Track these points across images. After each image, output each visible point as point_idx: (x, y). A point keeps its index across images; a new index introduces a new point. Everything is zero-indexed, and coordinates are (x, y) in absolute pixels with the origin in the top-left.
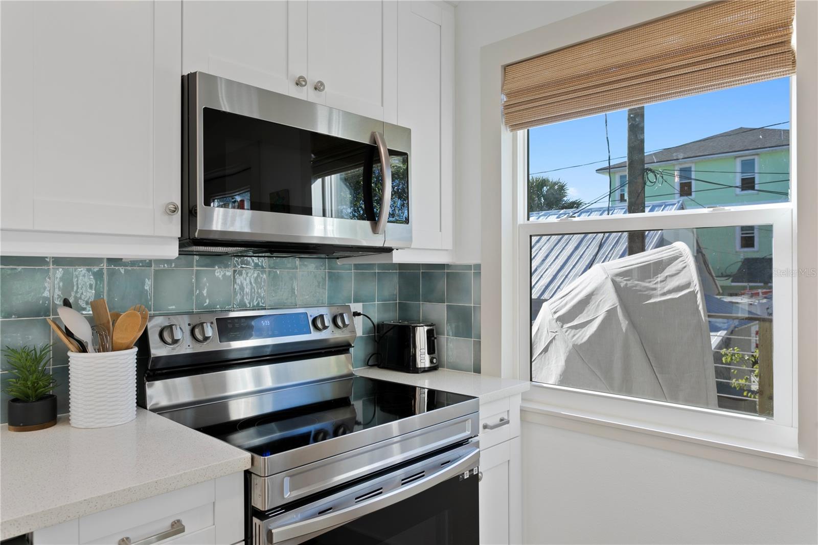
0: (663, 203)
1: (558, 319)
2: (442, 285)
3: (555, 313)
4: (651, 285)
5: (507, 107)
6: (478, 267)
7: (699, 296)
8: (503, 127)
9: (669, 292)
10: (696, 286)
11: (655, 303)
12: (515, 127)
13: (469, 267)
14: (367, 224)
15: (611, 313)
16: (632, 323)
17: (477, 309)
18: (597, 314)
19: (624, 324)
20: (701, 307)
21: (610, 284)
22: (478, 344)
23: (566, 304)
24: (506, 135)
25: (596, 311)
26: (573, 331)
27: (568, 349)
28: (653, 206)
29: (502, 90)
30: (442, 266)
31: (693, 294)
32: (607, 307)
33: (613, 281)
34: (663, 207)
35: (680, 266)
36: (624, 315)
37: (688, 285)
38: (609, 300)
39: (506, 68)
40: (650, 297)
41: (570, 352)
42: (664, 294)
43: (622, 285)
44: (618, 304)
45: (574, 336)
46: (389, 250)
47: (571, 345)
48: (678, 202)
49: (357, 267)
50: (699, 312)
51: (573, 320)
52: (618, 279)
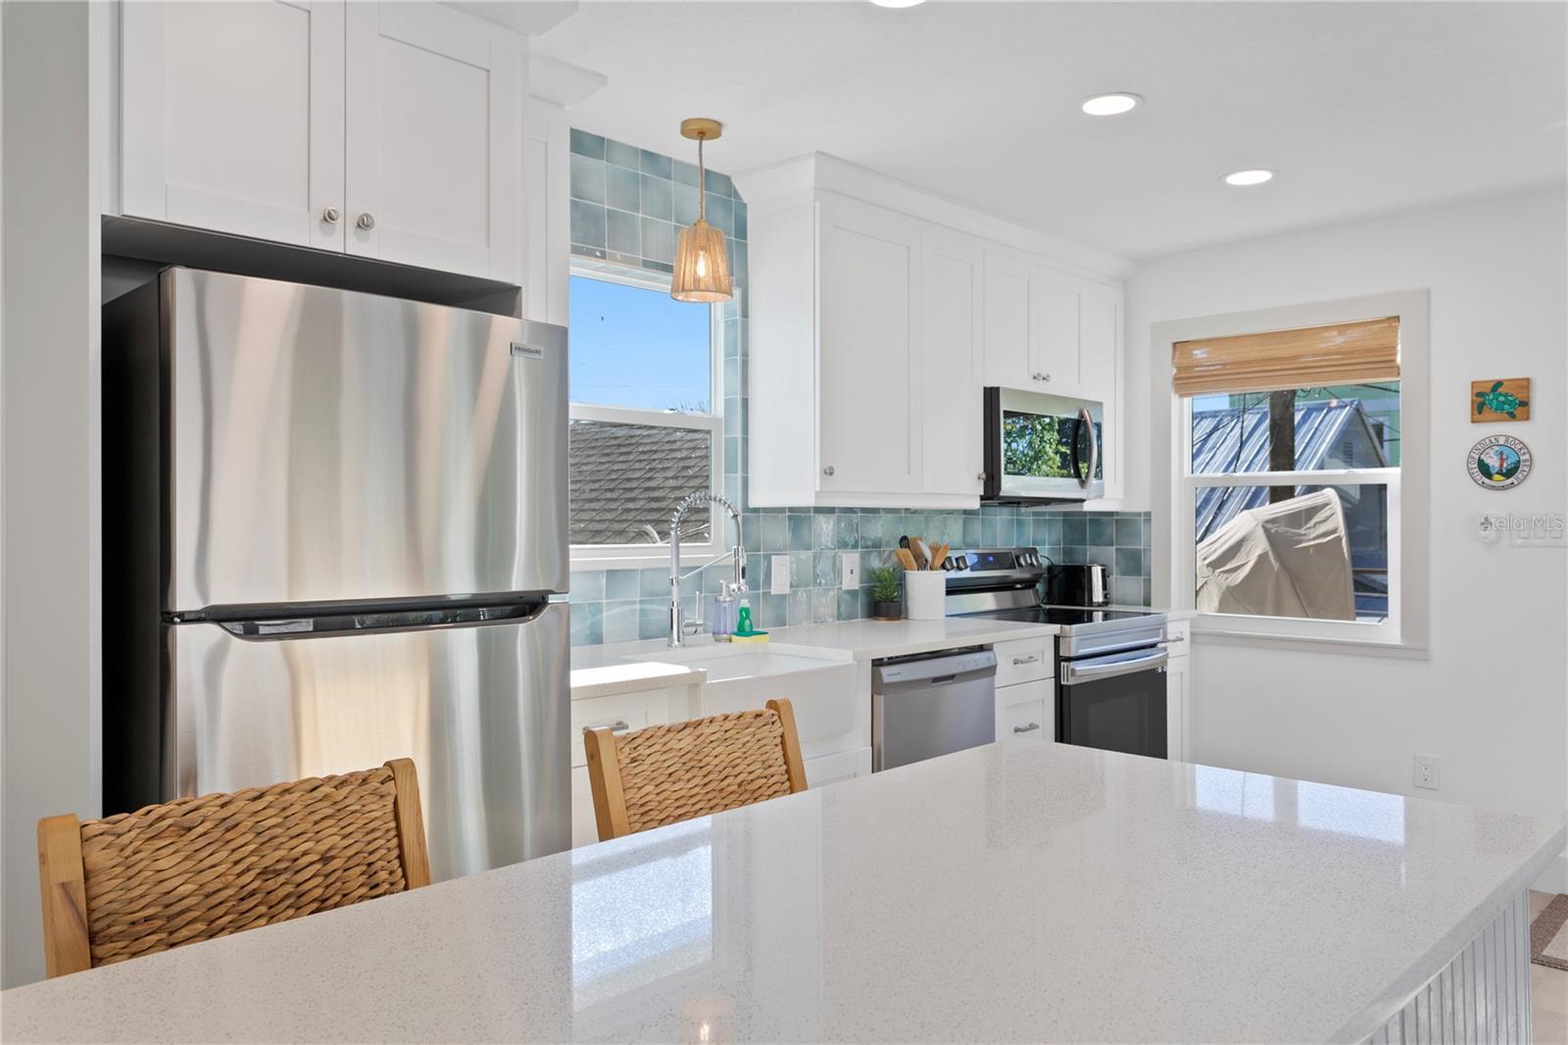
0: (1325, 404)
1: (1209, 565)
2: (1111, 530)
3: (1205, 559)
4: (1302, 531)
5: (1176, 379)
6: (1148, 514)
7: (1344, 540)
8: (1173, 394)
9: (1318, 537)
10: (1342, 532)
11: (1305, 547)
12: (1182, 396)
13: (1139, 514)
14: (1076, 481)
15: (1263, 558)
16: (1284, 566)
17: (1148, 550)
18: (1249, 559)
19: (1276, 565)
20: (1345, 550)
21: (1260, 531)
22: (1148, 582)
23: (1215, 551)
24: (1175, 399)
25: (1248, 554)
26: (1226, 575)
27: (1222, 591)
28: (1308, 409)
29: (1173, 363)
30: (1111, 514)
31: (1339, 539)
32: (1259, 552)
33: (1263, 527)
34: (1325, 411)
35: (1329, 513)
36: (1275, 558)
37: (1334, 531)
38: (1260, 545)
39: (1175, 344)
40: (1301, 542)
41: (1223, 593)
42: (1314, 539)
43: (1273, 531)
44: (1269, 548)
45: (1227, 579)
46: (1083, 501)
47: (1224, 587)
48: (1352, 402)
49: (1035, 514)
50: (1343, 553)
51: (1225, 565)
52: (1269, 526)
